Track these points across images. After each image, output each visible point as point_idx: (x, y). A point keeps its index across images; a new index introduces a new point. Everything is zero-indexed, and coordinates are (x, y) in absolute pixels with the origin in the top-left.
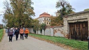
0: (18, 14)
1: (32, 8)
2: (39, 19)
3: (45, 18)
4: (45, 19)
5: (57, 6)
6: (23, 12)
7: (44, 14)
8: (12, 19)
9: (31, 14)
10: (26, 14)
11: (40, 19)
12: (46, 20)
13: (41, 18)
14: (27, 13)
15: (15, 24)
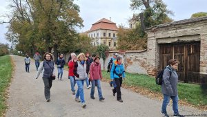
0: (45, 20)
1: (76, 8)
2: (90, 35)
3: (105, 31)
4: (104, 34)
5: (132, 5)
6: (55, 17)
7: (103, 22)
8: (30, 33)
9: (73, 22)
10: (63, 22)
11: (93, 33)
12: (107, 36)
13: (95, 32)
14: (65, 20)
15: (37, 45)
